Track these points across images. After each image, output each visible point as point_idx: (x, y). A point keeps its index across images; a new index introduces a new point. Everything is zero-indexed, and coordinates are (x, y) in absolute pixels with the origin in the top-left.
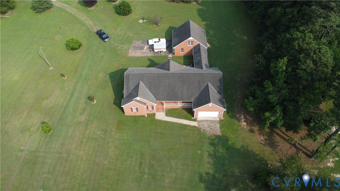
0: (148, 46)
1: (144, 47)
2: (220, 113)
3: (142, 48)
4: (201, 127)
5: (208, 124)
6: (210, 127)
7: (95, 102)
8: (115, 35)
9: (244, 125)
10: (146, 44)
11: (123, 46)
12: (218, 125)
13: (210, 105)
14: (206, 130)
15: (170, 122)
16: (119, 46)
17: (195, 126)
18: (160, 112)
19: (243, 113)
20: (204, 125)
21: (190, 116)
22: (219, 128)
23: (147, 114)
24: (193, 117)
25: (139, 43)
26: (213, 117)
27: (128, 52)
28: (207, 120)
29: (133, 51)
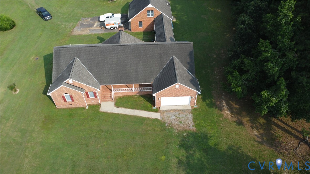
0: (99, 23)
1: (94, 24)
2: (192, 98)
3: (92, 25)
4: (166, 119)
5: (175, 116)
6: (178, 119)
7: (18, 92)
8: (60, 13)
9: (227, 114)
10: (96, 21)
11: (67, 24)
12: (190, 117)
13: (177, 86)
14: (173, 123)
15: (121, 114)
16: (63, 24)
17: (156, 119)
18: (108, 101)
19: (224, 98)
20: (170, 117)
21: (150, 105)
22: (192, 120)
23: (88, 105)
24: (154, 106)
25: (88, 20)
26: (182, 105)
27: (73, 30)
28: (173, 110)
29: (79, 30)
